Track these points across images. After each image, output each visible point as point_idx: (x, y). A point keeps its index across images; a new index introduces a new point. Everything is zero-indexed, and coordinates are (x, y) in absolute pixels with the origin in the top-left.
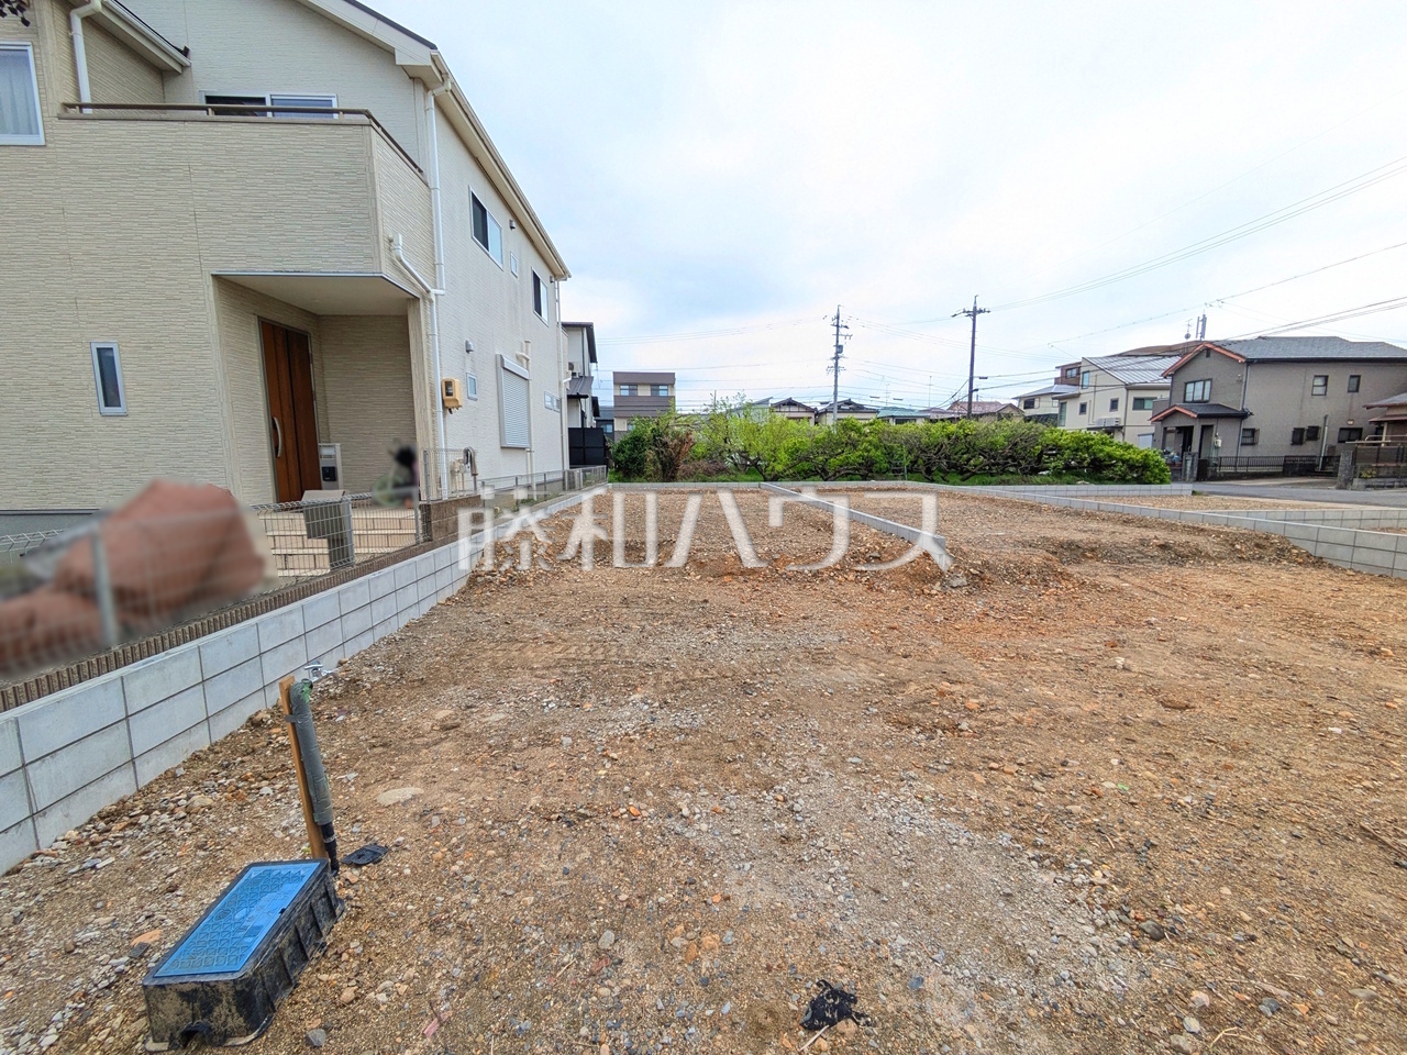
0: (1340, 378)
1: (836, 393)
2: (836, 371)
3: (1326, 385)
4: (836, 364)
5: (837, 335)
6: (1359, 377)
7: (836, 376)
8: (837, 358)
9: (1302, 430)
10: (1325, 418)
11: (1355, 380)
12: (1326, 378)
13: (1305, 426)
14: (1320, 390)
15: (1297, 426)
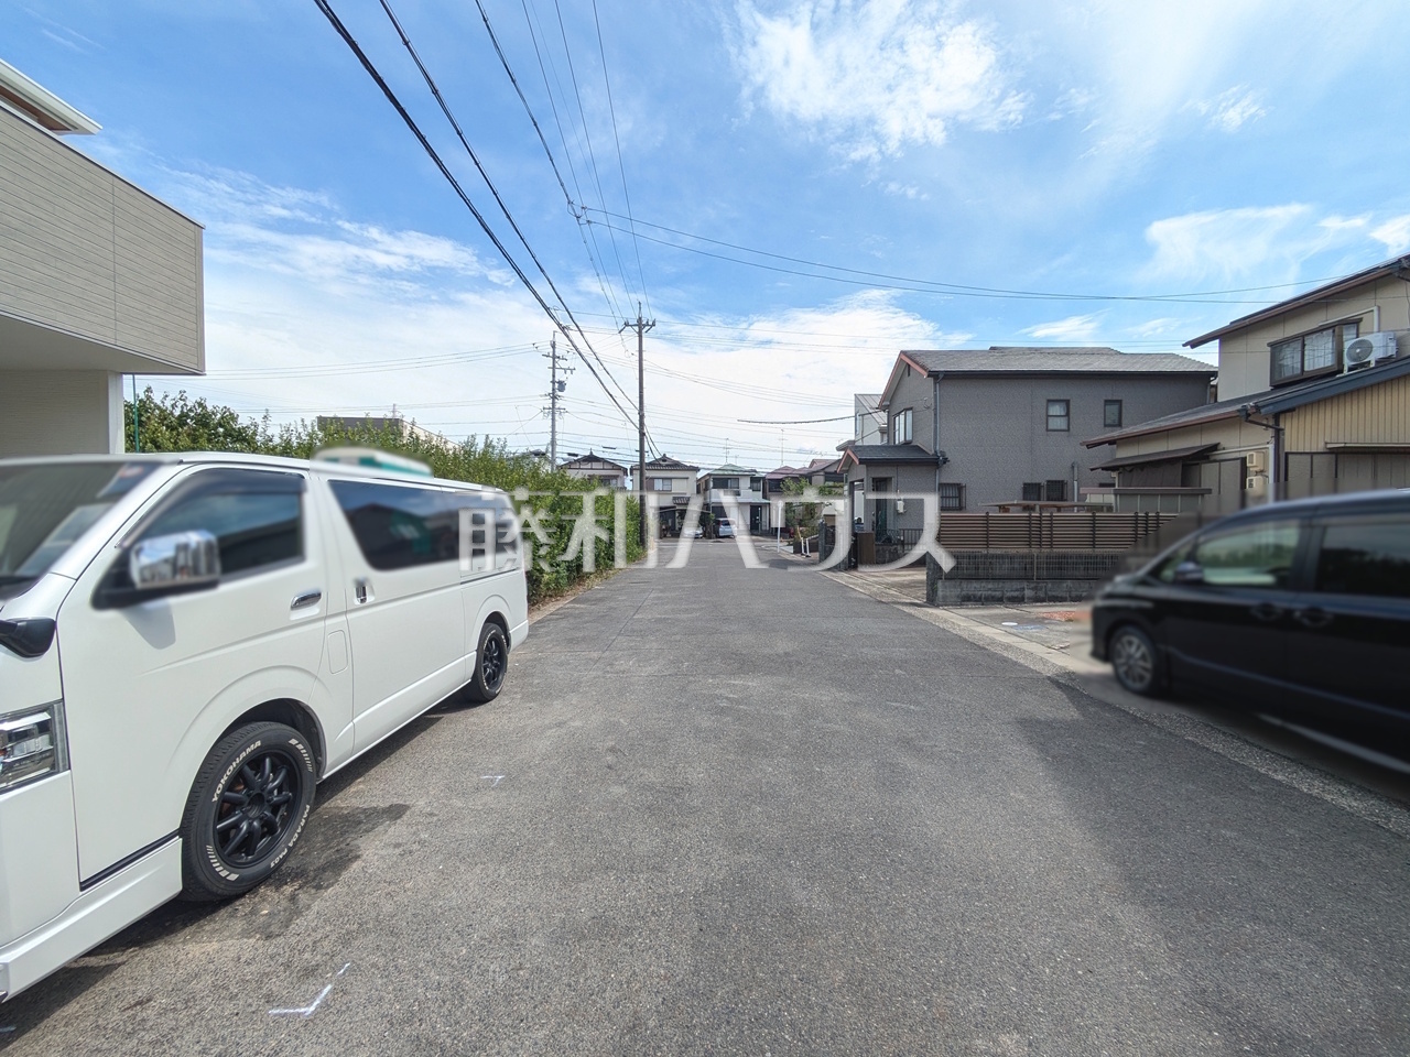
0: (1089, 403)
1: (553, 443)
2: (553, 414)
3: (1068, 414)
4: (553, 404)
5: (554, 368)
6: (1119, 402)
7: (553, 420)
8: (554, 398)
9: (1038, 486)
10: (1073, 467)
11: (1115, 408)
12: (1067, 402)
13: (1041, 478)
14: (1060, 423)
15: (1028, 481)
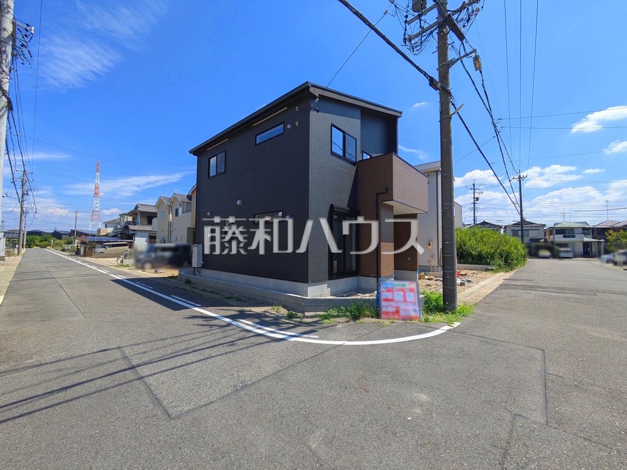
1: (474, 220)
4: (474, 206)
5: (474, 193)
7: (474, 212)
